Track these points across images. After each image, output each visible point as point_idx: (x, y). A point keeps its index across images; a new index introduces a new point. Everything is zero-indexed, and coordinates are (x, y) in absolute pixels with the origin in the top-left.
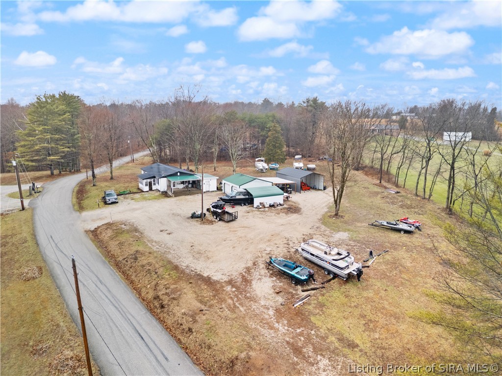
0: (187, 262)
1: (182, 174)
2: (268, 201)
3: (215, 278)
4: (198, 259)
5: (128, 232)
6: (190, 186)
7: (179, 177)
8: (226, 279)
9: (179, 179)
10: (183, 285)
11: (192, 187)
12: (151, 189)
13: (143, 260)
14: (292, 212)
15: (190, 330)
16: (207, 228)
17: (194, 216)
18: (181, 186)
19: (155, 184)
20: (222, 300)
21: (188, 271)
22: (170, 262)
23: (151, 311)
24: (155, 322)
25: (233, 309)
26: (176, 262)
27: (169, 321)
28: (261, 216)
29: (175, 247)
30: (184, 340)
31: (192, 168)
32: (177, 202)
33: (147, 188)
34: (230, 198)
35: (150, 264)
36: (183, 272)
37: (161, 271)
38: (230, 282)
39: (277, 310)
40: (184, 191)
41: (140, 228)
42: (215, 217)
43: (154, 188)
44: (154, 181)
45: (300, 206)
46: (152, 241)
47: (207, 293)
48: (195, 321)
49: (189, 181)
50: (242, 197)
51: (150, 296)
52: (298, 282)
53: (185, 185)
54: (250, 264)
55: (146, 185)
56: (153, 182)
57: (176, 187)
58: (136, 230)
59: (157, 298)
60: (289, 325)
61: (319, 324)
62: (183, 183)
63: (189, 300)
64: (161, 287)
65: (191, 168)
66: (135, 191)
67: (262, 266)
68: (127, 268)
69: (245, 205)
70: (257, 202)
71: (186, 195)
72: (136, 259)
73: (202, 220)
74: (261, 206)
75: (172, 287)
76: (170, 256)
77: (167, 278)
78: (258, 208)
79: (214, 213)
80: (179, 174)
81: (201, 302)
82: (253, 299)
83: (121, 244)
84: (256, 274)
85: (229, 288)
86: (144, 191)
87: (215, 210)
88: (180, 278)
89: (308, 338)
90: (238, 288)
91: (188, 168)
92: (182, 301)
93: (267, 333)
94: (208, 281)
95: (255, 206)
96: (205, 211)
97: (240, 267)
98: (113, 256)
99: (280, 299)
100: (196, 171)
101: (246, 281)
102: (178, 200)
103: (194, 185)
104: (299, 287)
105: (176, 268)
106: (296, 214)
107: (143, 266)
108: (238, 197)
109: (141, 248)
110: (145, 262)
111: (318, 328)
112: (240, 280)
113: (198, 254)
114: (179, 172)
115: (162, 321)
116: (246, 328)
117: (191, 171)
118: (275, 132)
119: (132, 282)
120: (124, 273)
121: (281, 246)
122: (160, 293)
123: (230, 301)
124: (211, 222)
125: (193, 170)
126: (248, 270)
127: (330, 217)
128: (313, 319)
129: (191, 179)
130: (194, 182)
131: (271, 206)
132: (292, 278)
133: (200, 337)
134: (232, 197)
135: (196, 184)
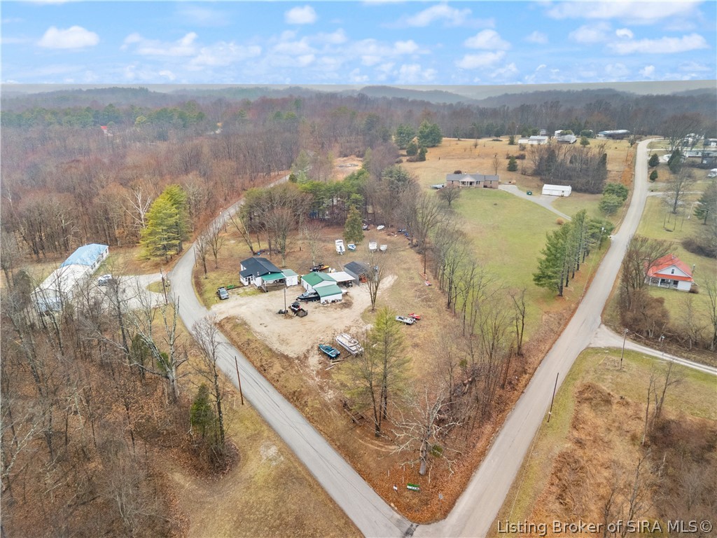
0: (276, 346)
1: (272, 273)
2: (330, 298)
3: (290, 356)
4: (282, 344)
5: (241, 325)
7: (270, 276)
8: (296, 356)
10: (274, 359)
12: (249, 283)
13: (253, 346)
14: (346, 307)
15: (278, 380)
16: (289, 321)
17: (280, 312)
19: (252, 280)
20: (293, 367)
21: (276, 352)
22: (267, 346)
23: (260, 372)
24: (262, 377)
25: (297, 371)
26: (270, 346)
27: (269, 377)
28: (323, 311)
29: (269, 337)
30: (275, 384)
33: (246, 283)
34: (304, 297)
35: (256, 347)
36: (274, 352)
37: (262, 352)
38: (298, 358)
39: (318, 372)
41: (248, 322)
42: (294, 313)
43: (252, 282)
44: (252, 278)
45: (353, 301)
46: (256, 332)
47: (286, 364)
48: (280, 377)
50: (314, 296)
51: (259, 365)
52: (331, 358)
54: (310, 348)
55: (246, 281)
57: (268, 283)
58: (246, 324)
59: (262, 366)
60: (321, 378)
61: (334, 377)
63: (277, 367)
64: (263, 360)
66: (238, 285)
67: (316, 348)
68: (245, 349)
69: (313, 301)
70: (323, 300)
71: (275, 290)
72: (249, 344)
73: (286, 315)
74: (325, 303)
75: (270, 360)
76: (267, 343)
77: (266, 355)
78: (323, 304)
79: (293, 310)
80: (269, 273)
81: (283, 368)
82: (307, 367)
83: (238, 334)
84: (311, 353)
85: (297, 361)
86: (245, 285)
87: (294, 308)
88: (273, 356)
89: (328, 384)
90: (301, 361)
92: (274, 367)
93: (311, 382)
94: (287, 357)
95: (321, 303)
96: (287, 309)
97: (305, 349)
98: (235, 342)
99: (320, 366)
101: (306, 357)
102: (269, 296)
104: (332, 360)
105: (271, 350)
106: (347, 309)
107: (253, 349)
108: (310, 296)
109: (250, 337)
110: (254, 346)
111: (333, 379)
112: (303, 357)
113: (283, 341)
114: (270, 271)
115: (265, 377)
116: (302, 379)
119: (248, 358)
120: (243, 352)
121: (330, 336)
122: (263, 364)
123: (296, 368)
124: (291, 317)
126: (308, 351)
127: (369, 311)
128: (332, 375)
131: (333, 302)
132: (329, 356)
133: (282, 383)
134: (306, 296)
135: (283, 281)
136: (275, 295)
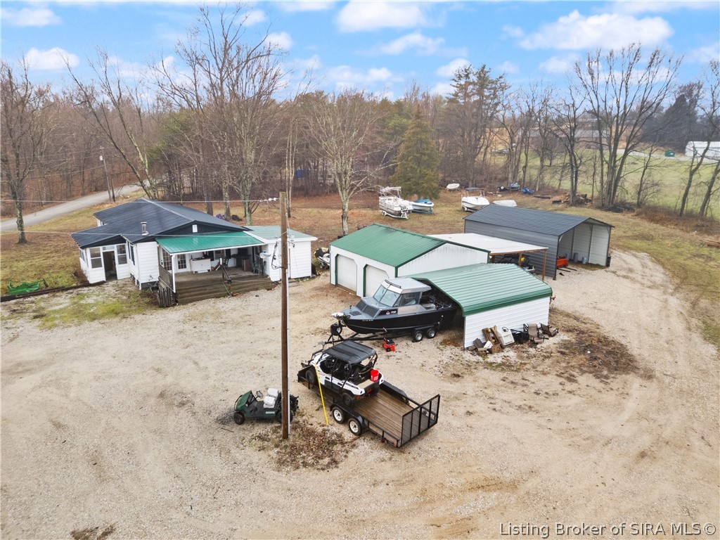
1: (205, 228)
2: (507, 321)
6: (231, 263)
7: (195, 240)
9: (196, 245)
11: (239, 266)
12: (111, 274)
18: (204, 266)
19: (123, 260)
31: (238, 211)
32: (188, 327)
33: (98, 274)
34: (376, 317)
40: (214, 281)
42: (338, 416)
43: (122, 271)
44: (122, 250)
49: (228, 251)
53: (215, 263)
55: (96, 264)
56: (116, 255)
57: (188, 269)
62: (209, 256)
65: (233, 212)
66: (65, 279)
69: (426, 335)
70: (474, 327)
71: (218, 295)
73: (286, 436)
74: (489, 345)
78: (476, 347)
79: (335, 398)
80: (195, 228)
86: (91, 282)
87: (336, 381)
91: (228, 212)
95: (468, 341)
100: (248, 218)
102: (191, 318)
103: (244, 263)
108: (405, 311)
114: (195, 223)
117: (235, 218)
118: (419, 129)
125: (239, 216)
129: (232, 243)
130: (243, 252)
131: (522, 338)
134: (383, 313)
135: (250, 259)
136: (218, 315)
